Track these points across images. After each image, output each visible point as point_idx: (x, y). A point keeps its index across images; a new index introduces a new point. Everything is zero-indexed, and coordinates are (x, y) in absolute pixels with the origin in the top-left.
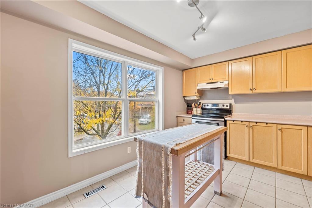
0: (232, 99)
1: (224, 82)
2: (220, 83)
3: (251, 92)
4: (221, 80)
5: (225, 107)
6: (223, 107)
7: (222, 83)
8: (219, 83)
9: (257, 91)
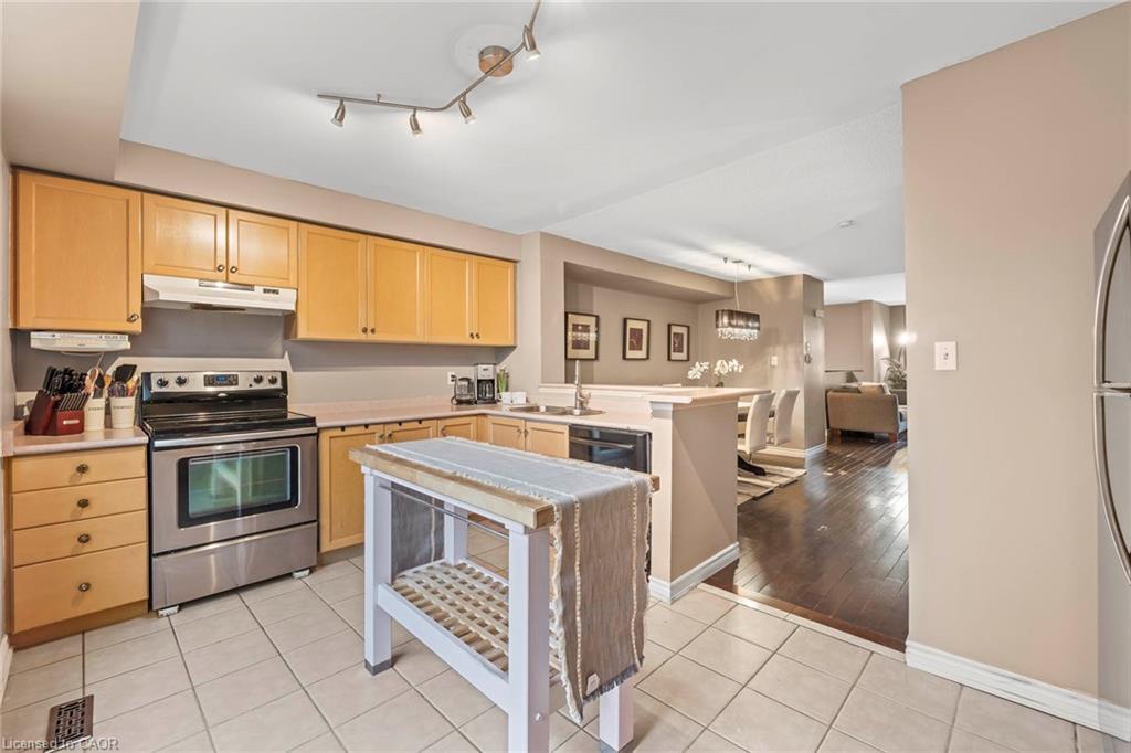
0: (282, 357)
1: (281, 290)
2: (265, 291)
3: (362, 337)
4: (271, 283)
5: (266, 385)
6: (256, 387)
7: (271, 295)
8: (259, 290)
9: (378, 337)
